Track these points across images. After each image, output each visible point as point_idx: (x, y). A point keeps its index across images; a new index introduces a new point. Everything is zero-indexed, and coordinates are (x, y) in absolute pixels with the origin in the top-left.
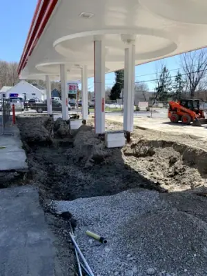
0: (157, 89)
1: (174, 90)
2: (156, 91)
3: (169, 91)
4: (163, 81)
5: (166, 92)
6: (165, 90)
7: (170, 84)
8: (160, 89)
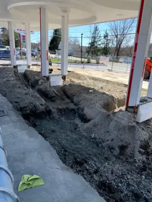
0: (90, 44)
1: (103, 46)
2: (90, 46)
3: (98, 46)
4: (94, 38)
5: (96, 47)
6: (96, 45)
7: (100, 41)
8: (92, 44)
